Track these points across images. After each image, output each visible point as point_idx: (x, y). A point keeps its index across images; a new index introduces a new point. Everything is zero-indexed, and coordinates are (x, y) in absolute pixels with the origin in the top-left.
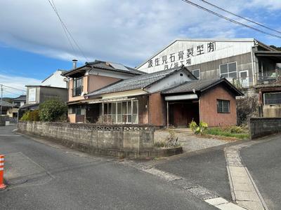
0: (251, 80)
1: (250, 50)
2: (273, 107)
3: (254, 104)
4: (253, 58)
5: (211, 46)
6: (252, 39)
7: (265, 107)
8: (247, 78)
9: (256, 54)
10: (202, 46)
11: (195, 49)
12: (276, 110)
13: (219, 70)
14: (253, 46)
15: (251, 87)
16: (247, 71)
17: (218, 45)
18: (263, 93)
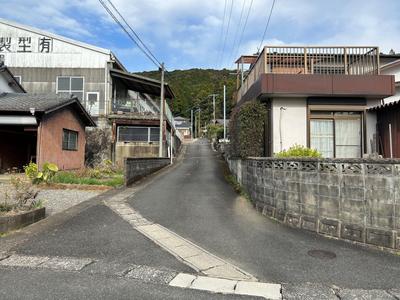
0: (102, 106)
1: (103, 65)
2: (128, 145)
3: (105, 140)
4: (107, 77)
5: (45, 44)
6: (108, 52)
7: (119, 144)
8: (97, 104)
9: (111, 72)
10: (30, 40)
11: (15, 42)
12: (131, 148)
13: (55, 85)
14: (109, 60)
15: (102, 116)
16: (98, 93)
17: (56, 45)
18: (117, 125)
